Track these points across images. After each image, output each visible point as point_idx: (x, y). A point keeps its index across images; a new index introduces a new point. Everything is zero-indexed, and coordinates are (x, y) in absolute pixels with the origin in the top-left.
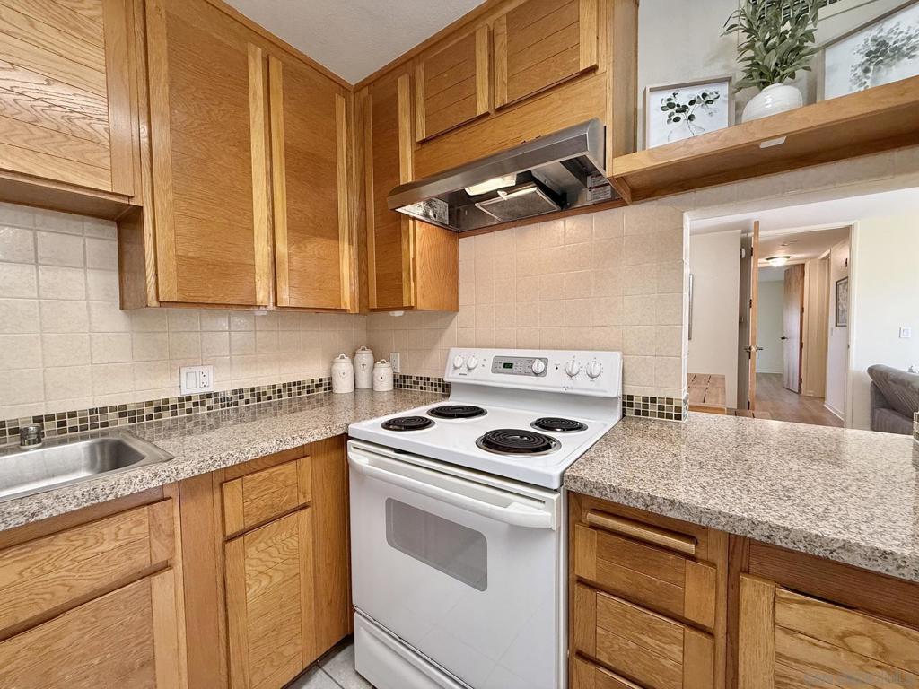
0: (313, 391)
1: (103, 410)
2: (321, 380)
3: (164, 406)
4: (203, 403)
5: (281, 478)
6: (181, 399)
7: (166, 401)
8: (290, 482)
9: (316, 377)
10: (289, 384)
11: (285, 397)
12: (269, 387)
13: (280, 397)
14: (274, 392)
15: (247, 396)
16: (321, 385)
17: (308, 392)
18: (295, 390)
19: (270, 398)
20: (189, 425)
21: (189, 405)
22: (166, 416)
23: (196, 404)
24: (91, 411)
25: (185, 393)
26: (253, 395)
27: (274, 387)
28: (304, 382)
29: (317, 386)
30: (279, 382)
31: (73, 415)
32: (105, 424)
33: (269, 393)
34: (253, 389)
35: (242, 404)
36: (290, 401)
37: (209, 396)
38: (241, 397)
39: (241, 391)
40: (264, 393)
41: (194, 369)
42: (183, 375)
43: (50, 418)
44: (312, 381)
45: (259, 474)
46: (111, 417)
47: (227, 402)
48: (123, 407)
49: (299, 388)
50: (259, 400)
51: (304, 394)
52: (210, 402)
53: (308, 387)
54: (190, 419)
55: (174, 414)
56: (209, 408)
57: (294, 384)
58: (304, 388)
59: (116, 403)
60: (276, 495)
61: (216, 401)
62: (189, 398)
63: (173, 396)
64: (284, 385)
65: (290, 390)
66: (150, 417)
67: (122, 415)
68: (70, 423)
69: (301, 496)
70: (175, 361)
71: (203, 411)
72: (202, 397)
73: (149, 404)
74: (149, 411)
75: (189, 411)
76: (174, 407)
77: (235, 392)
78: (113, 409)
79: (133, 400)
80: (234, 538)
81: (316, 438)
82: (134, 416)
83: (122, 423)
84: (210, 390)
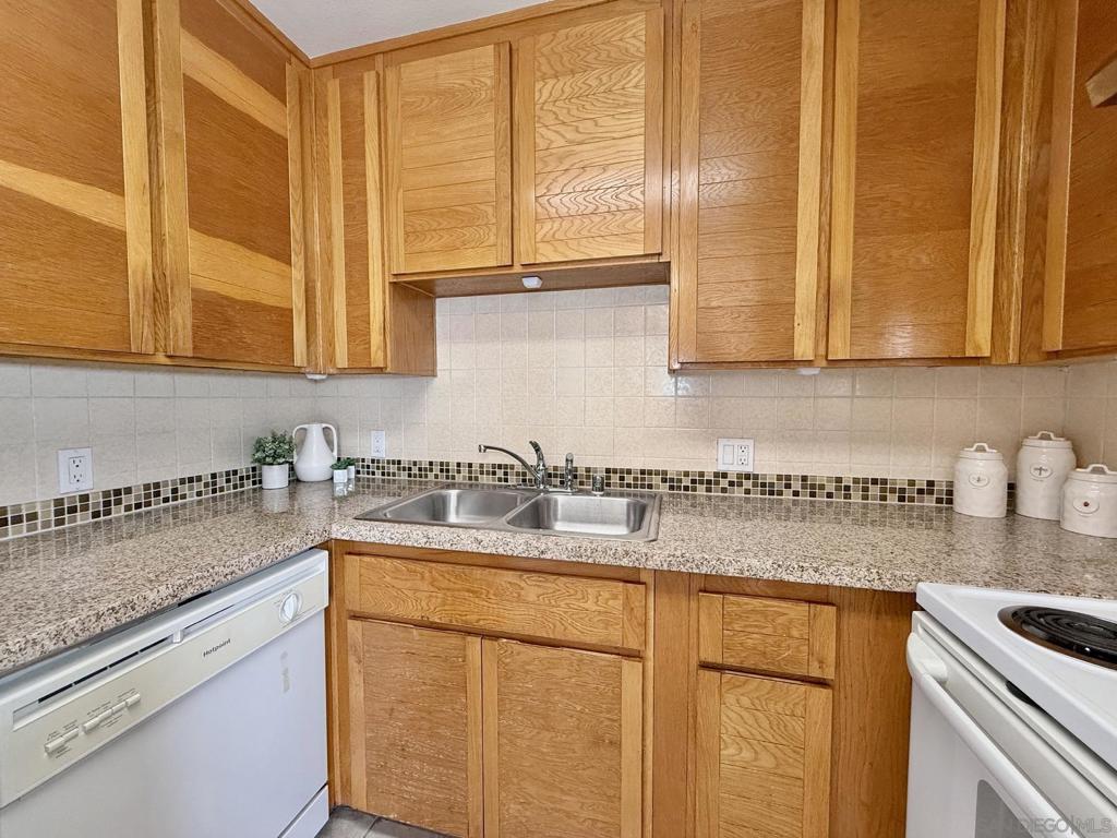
0: (912, 499)
1: (650, 473)
2: (931, 483)
3: (699, 479)
4: (740, 485)
5: (780, 620)
6: (716, 475)
7: (702, 474)
8: (795, 633)
9: (922, 479)
10: (865, 481)
11: (856, 498)
12: (829, 479)
13: (847, 496)
14: (838, 489)
15: (796, 485)
16: (931, 492)
17: (901, 499)
18: (874, 490)
19: (830, 495)
20: (724, 506)
21: (724, 483)
22: (701, 490)
23: (731, 484)
24: (643, 472)
25: (722, 468)
26: (804, 487)
27: (839, 480)
28: (894, 481)
29: (920, 491)
30: (848, 477)
31: (629, 472)
32: (650, 486)
33: (831, 488)
34: (804, 478)
35: (788, 495)
36: (865, 506)
37: (748, 477)
38: (788, 486)
39: (788, 478)
40: (822, 487)
41: (731, 442)
42: (721, 448)
43: (615, 471)
44: (912, 483)
45: (746, 600)
46: (656, 480)
47: (768, 488)
48: (665, 473)
49: (883, 490)
50: (813, 495)
51: (892, 500)
52: (748, 484)
53: (902, 490)
54: (724, 499)
55: (709, 490)
56: (748, 492)
57: (875, 481)
58: (893, 491)
59: (660, 467)
60: (770, 640)
61: (755, 485)
62: (725, 475)
63: (709, 470)
64: (856, 481)
65: (865, 489)
66: (686, 488)
67: (664, 480)
68: (629, 479)
69: (816, 664)
70: (713, 431)
71: (738, 493)
72: (739, 476)
73: (687, 474)
74: (686, 482)
75: (724, 490)
76: (709, 482)
77: (779, 478)
78: (657, 473)
79: (674, 467)
80: (705, 666)
81: (847, 581)
82: (673, 483)
83: (664, 489)
84: (749, 469)
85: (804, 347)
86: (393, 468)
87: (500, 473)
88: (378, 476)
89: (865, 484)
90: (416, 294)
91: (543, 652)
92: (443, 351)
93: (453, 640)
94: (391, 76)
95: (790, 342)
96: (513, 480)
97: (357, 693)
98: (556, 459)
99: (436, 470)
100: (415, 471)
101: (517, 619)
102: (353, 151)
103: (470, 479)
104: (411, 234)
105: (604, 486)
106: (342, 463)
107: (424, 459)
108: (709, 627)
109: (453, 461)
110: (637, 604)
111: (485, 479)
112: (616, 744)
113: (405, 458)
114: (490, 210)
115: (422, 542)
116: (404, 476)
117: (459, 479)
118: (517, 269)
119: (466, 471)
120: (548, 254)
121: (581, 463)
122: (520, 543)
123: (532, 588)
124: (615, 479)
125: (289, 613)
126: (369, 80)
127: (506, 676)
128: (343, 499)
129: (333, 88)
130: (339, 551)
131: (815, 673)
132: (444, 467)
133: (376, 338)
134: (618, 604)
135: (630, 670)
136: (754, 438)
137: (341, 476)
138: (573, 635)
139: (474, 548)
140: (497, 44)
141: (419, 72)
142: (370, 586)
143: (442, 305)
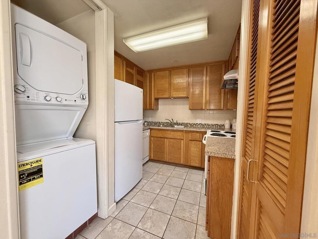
9: (222, 124)
11: (214, 127)
15: (207, 125)
18: (216, 125)
21: (197, 125)
22: (194, 126)
25: (197, 123)
27: (212, 124)
28: (219, 124)
35: (206, 126)
40: (210, 125)
42: (197, 120)
44: (221, 125)
45: (194, 133)
46: (188, 124)
51: (219, 127)
52: (200, 125)
59: (189, 123)
60: (196, 137)
63: (195, 123)
68: (185, 124)
70: (196, 118)
71: (199, 126)
73: (193, 123)
74: (192, 125)
77: (204, 124)
79: (191, 122)
80: (190, 140)
81: (202, 131)
82: (191, 125)
83: (189, 125)
84: (200, 123)
85: (204, 108)
86: (152, 123)
87: (167, 123)
88: (150, 124)
89: (215, 125)
90: (157, 100)
91: (173, 140)
92: (159, 106)
93: (164, 139)
94: (156, 73)
95: (202, 107)
96: (169, 124)
97: (152, 146)
98: (175, 121)
99: (158, 123)
100: (155, 123)
101: (171, 136)
102: (150, 82)
103: (163, 124)
104: (158, 93)
105: (182, 125)
106: (146, 122)
107: (157, 121)
108: (190, 136)
109: (161, 122)
110: (183, 134)
111: (165, 124)
112: (181, 149)
113: (154, 121)
114: (167, 90)
115: (160, 128)
116: (153, 124)
117: (161, 124)
118: (171, 97)
119: (162, 123)
120: (174, 96)
121: (178, 122)
122: (171, 128)
123: (172, 133)
124: (183, 124)
125: (147, 134)
126: (153, 74)
127: (169, 142)
128: (146, 127)
129: (148, 74)
130: (151, 129)
131: (200, 140)
132: (159, 123)
133: (152, 105)
134: (181, 134)
135: (182, 141)
136: (201, 119)
137: (146, 123)
138: (177, 138)
139: (166, 129)
140: (169, 71)
141: (159, 73)
142: (155, 134)
143: (159, 100)
